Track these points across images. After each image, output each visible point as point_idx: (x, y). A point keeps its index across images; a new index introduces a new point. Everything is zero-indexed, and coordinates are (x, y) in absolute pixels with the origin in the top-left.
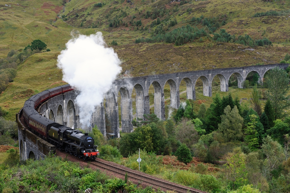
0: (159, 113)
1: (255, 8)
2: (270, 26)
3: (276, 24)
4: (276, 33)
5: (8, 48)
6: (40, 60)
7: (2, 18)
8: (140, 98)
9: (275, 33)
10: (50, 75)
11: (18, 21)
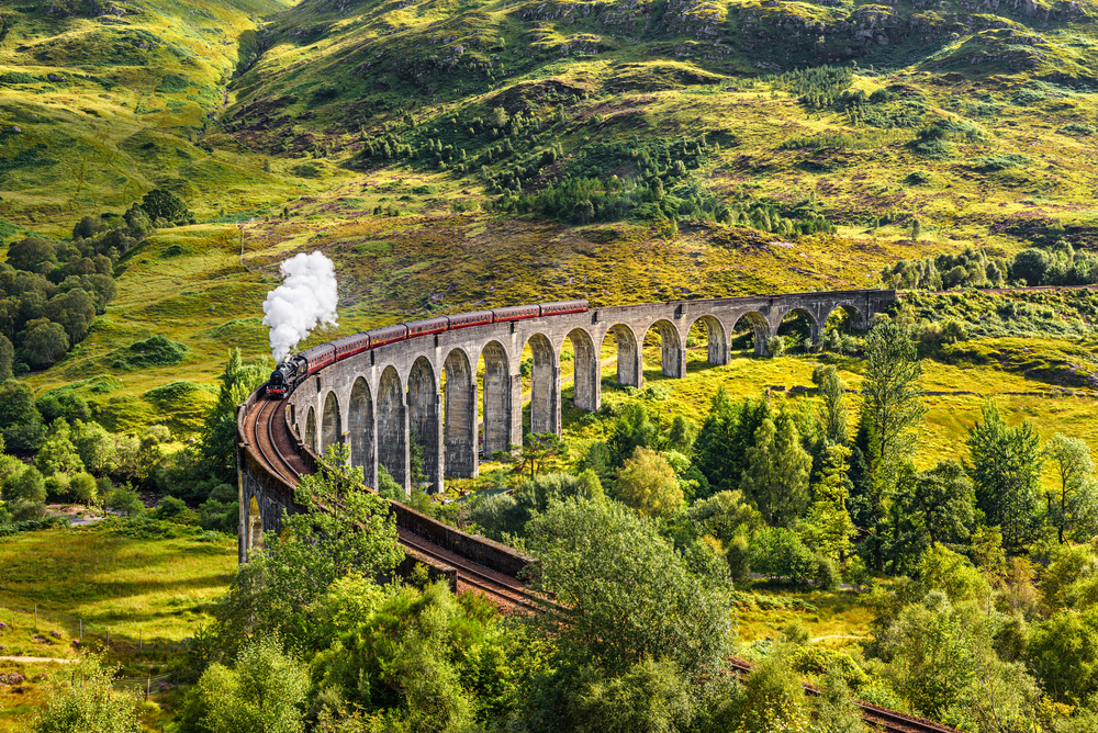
0: (544, 422)
1: (784, 122)
2: (827, 176)
3: (842, 171)
4: (844, 196)
5: (69, 210)
6: (174, 251)
7: (43, 117)
8: (497, 381)
9: (841, 197)
10: (214, 298)
11: (94, 127)
